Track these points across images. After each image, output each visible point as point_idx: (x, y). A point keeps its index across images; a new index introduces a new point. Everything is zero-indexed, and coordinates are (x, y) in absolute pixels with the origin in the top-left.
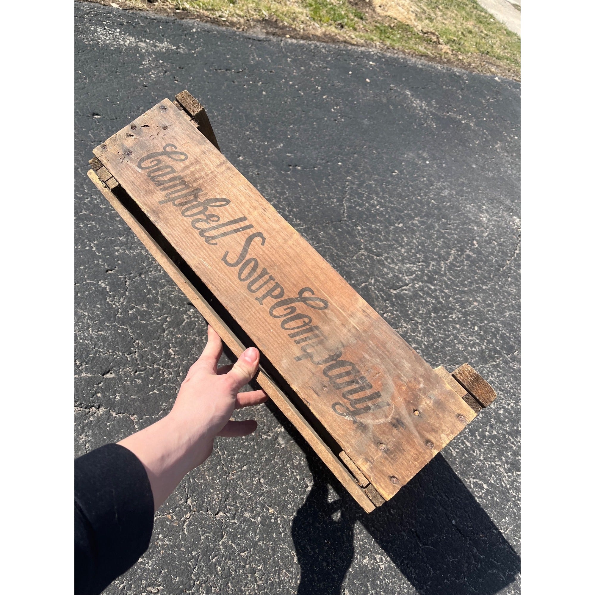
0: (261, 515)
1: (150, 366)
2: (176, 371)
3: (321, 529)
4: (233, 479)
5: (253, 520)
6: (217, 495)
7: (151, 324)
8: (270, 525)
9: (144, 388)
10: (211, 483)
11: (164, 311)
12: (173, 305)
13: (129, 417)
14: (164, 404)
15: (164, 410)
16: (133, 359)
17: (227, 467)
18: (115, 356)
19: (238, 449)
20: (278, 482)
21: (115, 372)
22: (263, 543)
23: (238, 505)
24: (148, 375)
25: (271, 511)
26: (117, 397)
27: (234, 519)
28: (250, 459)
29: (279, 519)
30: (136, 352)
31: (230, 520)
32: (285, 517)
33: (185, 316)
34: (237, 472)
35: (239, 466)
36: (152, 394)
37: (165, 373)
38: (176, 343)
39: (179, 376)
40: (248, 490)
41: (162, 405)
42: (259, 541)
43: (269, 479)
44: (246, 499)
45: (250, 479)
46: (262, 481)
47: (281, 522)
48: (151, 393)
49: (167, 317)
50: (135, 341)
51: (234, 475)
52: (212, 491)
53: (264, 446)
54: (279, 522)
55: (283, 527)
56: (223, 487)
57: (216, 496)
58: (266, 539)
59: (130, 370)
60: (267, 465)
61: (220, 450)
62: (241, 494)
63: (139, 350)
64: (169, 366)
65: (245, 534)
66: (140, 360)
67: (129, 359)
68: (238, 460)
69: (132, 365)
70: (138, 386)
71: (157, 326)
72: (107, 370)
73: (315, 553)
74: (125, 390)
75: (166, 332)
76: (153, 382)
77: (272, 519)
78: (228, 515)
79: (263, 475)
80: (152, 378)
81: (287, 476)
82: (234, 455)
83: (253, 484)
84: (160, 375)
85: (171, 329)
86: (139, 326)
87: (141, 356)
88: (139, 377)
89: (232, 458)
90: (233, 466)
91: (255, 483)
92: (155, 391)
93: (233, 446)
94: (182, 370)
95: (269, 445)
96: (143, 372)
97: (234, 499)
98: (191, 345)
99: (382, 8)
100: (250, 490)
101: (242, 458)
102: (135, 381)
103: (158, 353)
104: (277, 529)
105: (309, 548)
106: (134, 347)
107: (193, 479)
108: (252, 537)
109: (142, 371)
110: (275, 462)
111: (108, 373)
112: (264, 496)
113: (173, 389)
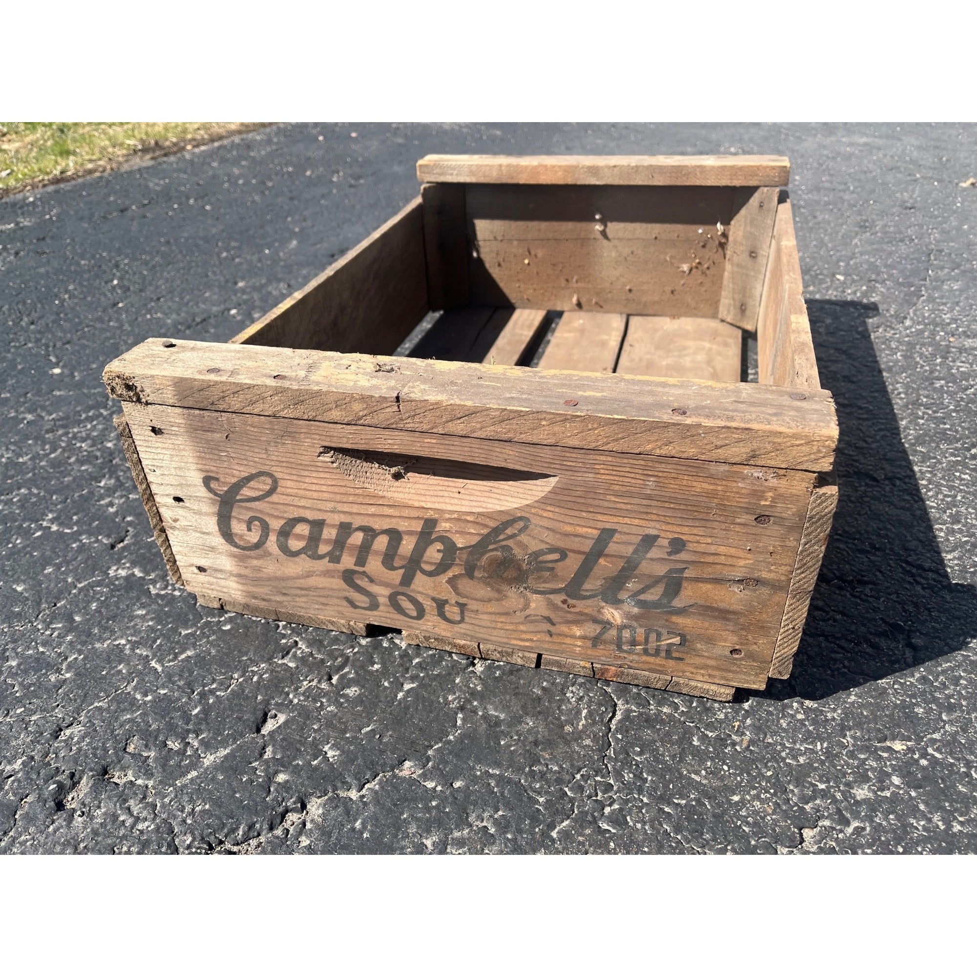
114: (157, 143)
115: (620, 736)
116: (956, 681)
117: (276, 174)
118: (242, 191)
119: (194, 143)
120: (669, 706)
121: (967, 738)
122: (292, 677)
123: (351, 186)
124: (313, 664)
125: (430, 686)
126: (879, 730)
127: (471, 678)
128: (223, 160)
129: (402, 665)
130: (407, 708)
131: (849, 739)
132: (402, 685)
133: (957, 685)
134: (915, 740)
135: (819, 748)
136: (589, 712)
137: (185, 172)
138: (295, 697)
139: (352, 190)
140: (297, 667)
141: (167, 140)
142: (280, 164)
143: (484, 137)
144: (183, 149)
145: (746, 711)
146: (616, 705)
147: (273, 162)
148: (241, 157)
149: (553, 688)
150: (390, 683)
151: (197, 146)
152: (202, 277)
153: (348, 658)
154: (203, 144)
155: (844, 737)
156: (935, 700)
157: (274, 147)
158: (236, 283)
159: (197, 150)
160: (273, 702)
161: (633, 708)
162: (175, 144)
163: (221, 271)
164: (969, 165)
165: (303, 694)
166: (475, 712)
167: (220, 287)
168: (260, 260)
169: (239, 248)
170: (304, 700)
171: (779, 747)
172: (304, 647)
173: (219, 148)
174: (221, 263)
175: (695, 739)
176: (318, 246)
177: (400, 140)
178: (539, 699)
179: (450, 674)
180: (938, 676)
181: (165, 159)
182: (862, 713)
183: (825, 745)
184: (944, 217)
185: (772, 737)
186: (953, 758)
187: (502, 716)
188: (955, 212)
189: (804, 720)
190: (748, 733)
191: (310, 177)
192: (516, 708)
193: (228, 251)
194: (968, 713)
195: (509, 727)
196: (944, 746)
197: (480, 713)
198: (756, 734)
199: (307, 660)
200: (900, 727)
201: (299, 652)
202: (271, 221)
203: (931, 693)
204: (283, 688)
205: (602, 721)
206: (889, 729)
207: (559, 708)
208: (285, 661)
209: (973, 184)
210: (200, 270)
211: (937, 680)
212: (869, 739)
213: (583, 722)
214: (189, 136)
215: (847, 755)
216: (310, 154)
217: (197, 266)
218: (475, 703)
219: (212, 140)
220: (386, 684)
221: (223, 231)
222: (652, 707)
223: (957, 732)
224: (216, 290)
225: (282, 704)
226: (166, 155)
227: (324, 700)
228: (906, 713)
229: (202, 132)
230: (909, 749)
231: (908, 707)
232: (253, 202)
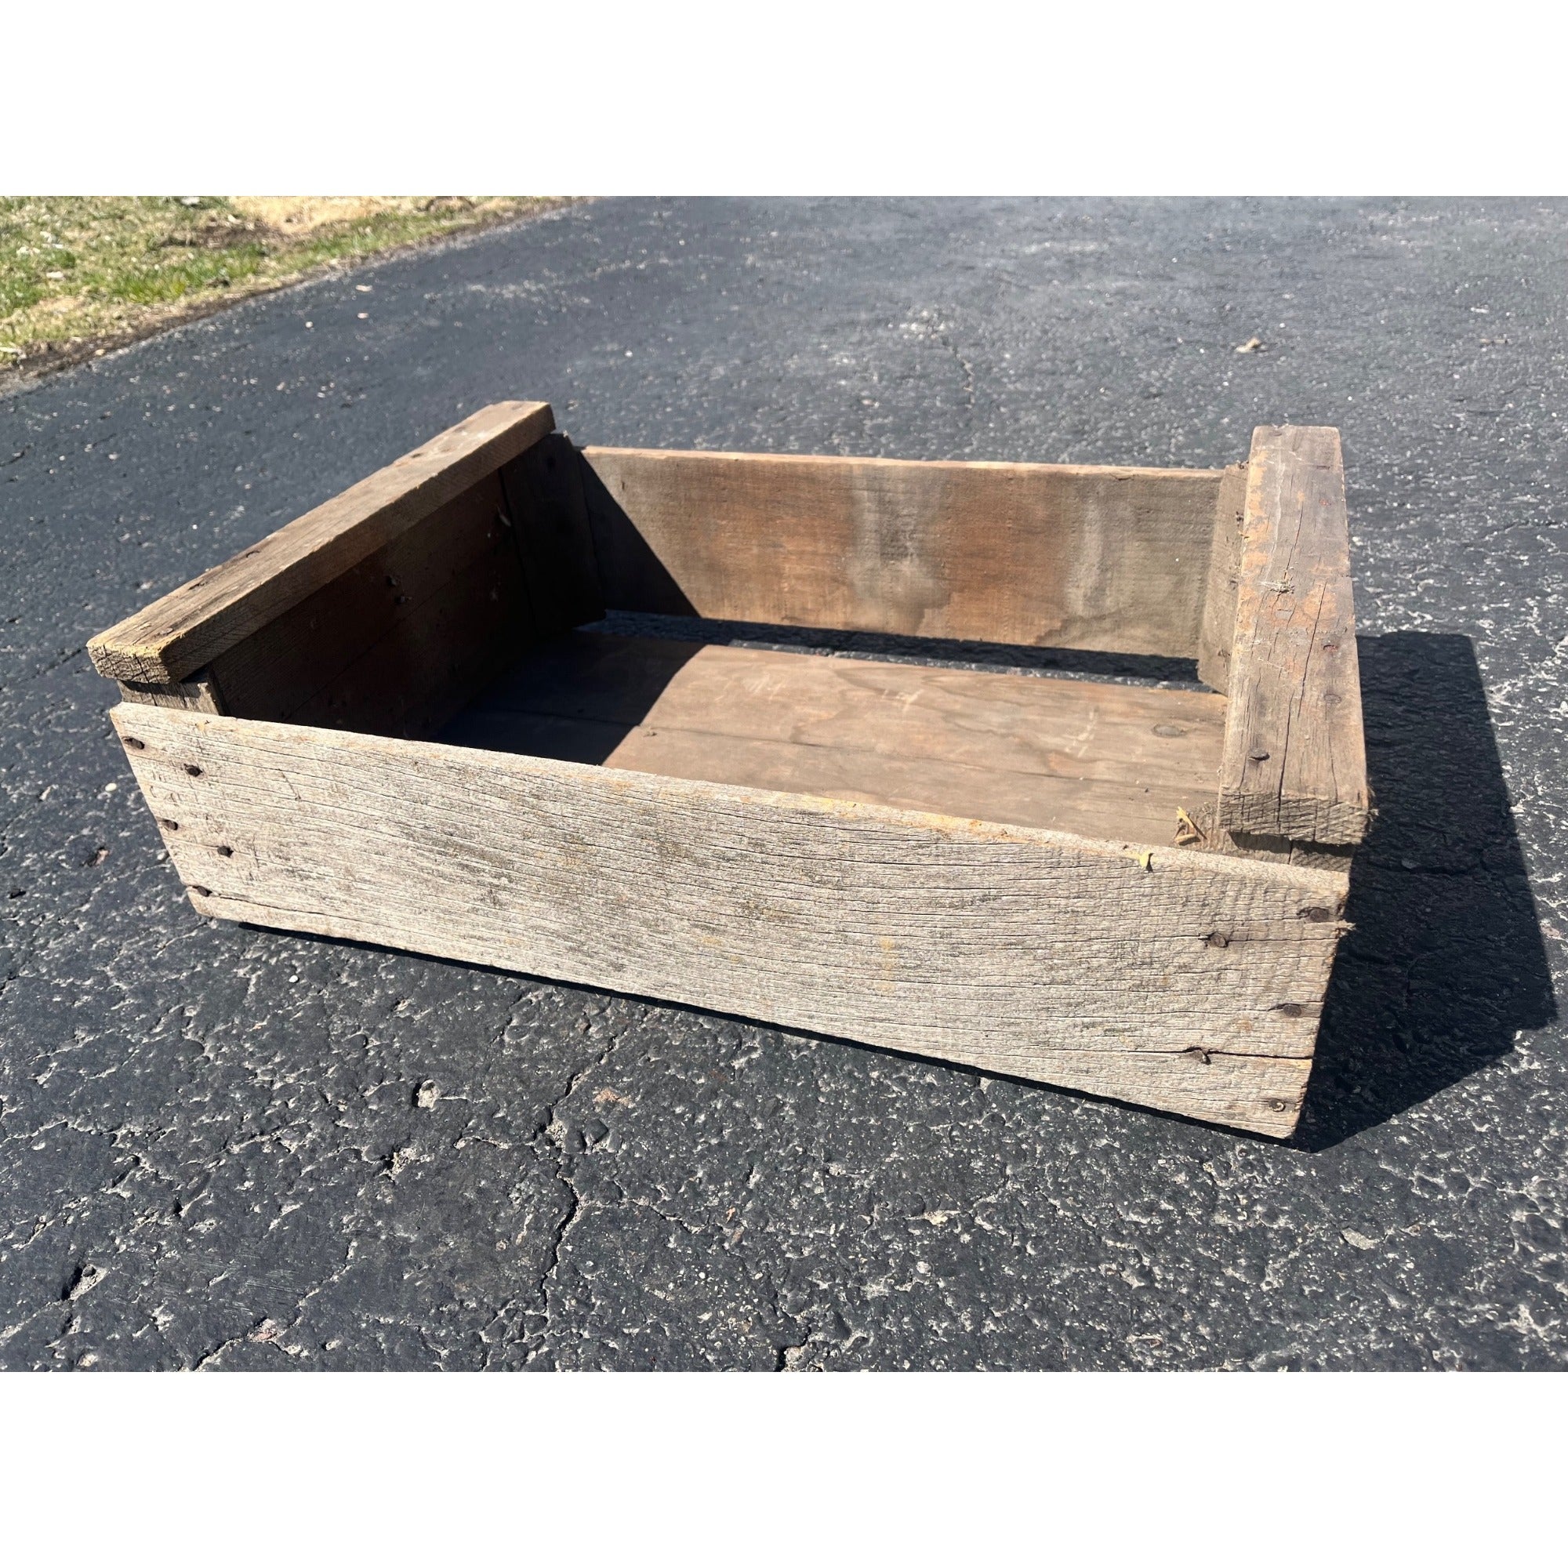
0: (918, 1253)
1: (219, 1159)
2: (321, 1110)
3: (1117, 1145)
4: (746, 1234)
5: (908, 1287)
6: (735, 1312)
7: (140, 1060)
8: (968, 1257)
9: (240, 1229)
10: (685, 1298)
11: (160, 1002)
12: (179, 971)
13: (246, 1342)
14: (345, 1220)
15: (358, 1234)
16: (142, 1187)
17: (697, 1218)
18: (70, 1220)
19: (689, 1151)
20: (884, 1132)
21: (101, 1259)
22: (997, 1320)
23: (824, 1286)
24: (226, 1189)
25: (937, 1218)
26: (161, 1319)
27: (847, 1333)
28: (747, 1146)
29: (979, 1220)
30: (137, 1160)
31: (836, 1346)
32: (992, 1199)
33: (241, 972)
34: (741, 1208)
35: (730, 1189)
36: (279, 1227)
37: (285, 1143)
38: (263, 1047)
39: (340, 1115)
40: (817, 1223)
41: (340, 1226)
42: (979, 1324)
43: (852, 1148)
44: (832, 1252)
45: (798, 1191)
46: (835, 1169)
47: (992, 1223)
48: (274, 1223)
49: (182, 1010)
50: (115, 1137)
51: (739, 1224)
52: (706, 1317)
53: (760, 1082)
54: (987, 1226)
55: (1012, 1230)
56: (731, 1279)
57: (732, 1321)
58: (992, 1302)
59: (153, 1219)
60: (813, 1121)
61: (636, 1194)
62: (806, 1252)
63: (144, 1147)
64: (284, 1119)
65: (920, 1340)
66: (168, 1169)
67: (126, 1194)
68: (711, 1178)
69: (150, 1201)
70: (214, 1238)
71: (161, 1052)
72: (70, 1272)
73: (1164, 1214)
74: (173, 1281)
75: (208, 1046)
76: (257, 1193)
77: (958, 1236)
78: (819, 1337)
79: (827, 1152)
80: (247, 1184)
81: (895, 1100)
82: (692, 1173)
83: (819, 1199)
84: (271, 1159)
85: (220, 1027)
86: (101, 1091)
87: (167, 1158)
88: (199, 1214)
89: (692, 1186)
90: (716, 1202)
91: (818, 1191)
92: (286, 1210)
93: (670, 1152)
94: (337, 1095)
95: (773, 1070)
96: (205, 1193)
97: (795, 1283)
98: (315, 1020)
99: (295, 220)
100: (823, 1219)
101: (723, 1161)
102: (195, 1234)
103: (220, 1109)
104: (999, 1249)
105: (1135, 1218)
106: (120, 1152)
107: (616, 1334)
108: (947, 1333)
109: (197, 1191)
110: (827, 1096)
111: (76, 1280)
112: (879, 1201)
113: (345, 1161)
114: (50, 348)
115: (569, 1248)
116: (1036, 1117)
117: (230, 393)
118: (171, 424)
119: (109, 344)
120: (647, 1196)
121: (1032, 1199)
122: (123, 1213)
123: (346, 405)
124: (156, 1189)
125: (320, 1204)
126: (916, 1198)
127: (379, 1186)
128: (149, 372)
129: (285, 1179)
130: (281, 1242)
131: (875, 1215)
132: (280, 1207)
133: (1035, 1123)
134: (962, 1208)
135: (832, 1232)
136: (535, 1217)
137: (86, 398)
138: (122, 1241)
139: (346, 412)
140: (132, 1197)
141: (66, 342)
142: (237, 374)
143: (564, 310)
144: (91, 354)
145: (750, 1192)
146: (576, 1202)
147: (227, 372)
148: (178, 365)
149: (493, 1189)
150: (263, 1207)
151: (113, 349)
152: (85, 579)
153: (209, 1175)
154: (124, 345)
155: (869, 1212)
156: (1001, 1146)
157: (233, 344)
158: (138, 585)
159: (111, 356)
160: (90, 1252)
161: (599, 1204)
162: (78, 348)
163: (117, 566)
164: (1260, 314)
165: (135, 1237)
166: (376, 1237)
167: (110, 593)
168: (181, 544)
169: (150, 524)
170: (135, 1246)
171: (781, 1237)
172: (147, 1166)
173: (146, 350)
174: (118, 551)
175: (672, 1239)
176: (278, 513)
177: (433, 322)
178: (470, 1206)
179: (351, 1184)
180: (1013, 1113)
181: (59, 375)
182: (900, 1176)
183: (842, 1227)
184: (1199, 407)
185: (775, 1224)
186: (1007, 1228)
187: (413, 1238)
188: (1216, 396)
189: (822, 1195)
190: (745, 1223)
191: (283, 392)
192: (436, 1224)
193: (132, 530)
194: (1041, 1162)
195: (420, 1252)
196: (998, 1212)
197: (383, 1237)
198: (756, 1224)
199: (149, 1185)
200: (945, 1191)
201: (138, 1174)
202: (209, 474)
203: (998, 1138)
204: (108, 1230)
205: (551, 1227)
206: (930, 1195)
207: (495, 1217)
208: (118, 1190)
209: (1256, 347)
210: (83, 566)
211: (1010, 1118)
212: (901, 1212)
213: (525, 1232)
214: (102, 333)
215: (866, 1239)
216: (288, 353)
217: (81, 559)
218: (379, 1223)
219: (138, 338)
220: (257, 1209)
221: (130, 495)
222: (625, 1200)
223: (1020, 1191)
224: (105, 598)
225: (103, 1254)
226: (61, 368)
227: (163, 1243)
228: (958, 1170)
229: (124, 324)
230: (950, 1220)
231: (962, 1162)
232: (187, 441)
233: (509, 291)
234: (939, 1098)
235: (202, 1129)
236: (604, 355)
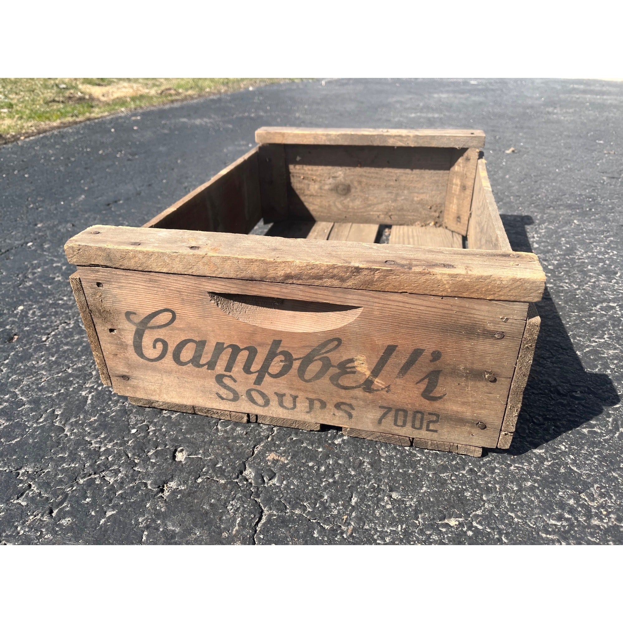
0: (446, 541)
1: (72, 486)
2: (126, 461)
3: (536, 485)
4: (354, 530)
7: (32, 435)
9: (84, 524)
11: (42, 407)
12: (52, 392)
14: (140, 520)
15: (147, 527)
16: (33, 500)
17: (327, 521)
19: (319, 485)
20: (418, 477)
24: (76, 501)
25: (453, 522)
28: (348, 483)
29: (474, 524)
30: (30, 486)
32: (479, 512)
33: (84, 393)
34: (350, 515)
35: (343, 505)
36: (105, 522)
37: (107, 478)
38: (95, 429)
39: (136, 465)
40: (391, 525)
41: (137, 523)
43: (403, 485)
44: (401, 540)
45: (378, 507)
46: (395, 495)
47: (482, 525)
48: (102, 521)
49: (54, 411)
50: (19, 474)
51: (349, 524)
53: (350, 451)
54: (480, 527)
55: (493, 529)
59: (38, 517)
60: (380, 471)
61: (293, 507)
62: (388, 540)
63: (33, 479)
64: (106, 466)
66: (46, 491)
67: (24, 504)
68: (333, 499)
69: (37, 508)
70: (70, 528)
71: (43, 431)
73: (567, 520)
75: (67, 429)
76: (93, 505)
77: (465, 532)
79: (390, 487)
80: (88, 500)
81: (420, 460)
82: (322, 497)
83: (389, 511)
84: (100, 487)
85: (73, 420)
86: (12, 450)
87: (45, 485)
88: (63, 515)
89: (322, 503)
90: (336, 512)
91: (389, 507)
92: (109, 514)
93: (308, 486)
94: (134, 454)
95: (356, 445)
96: (65, 504)
98: (122, 416)
99: (106, 95)
100: (394, 522)
101: (337, 491)
102: (60, 526)
103: (73, 461)
104: (487, 538)
105: (554, 522)
106: (21, 481)
109: (61, 503)
110: (385, 458)
112: (421, 513)
113: (139, 488)
233: (198, 122)
234: (442, 460)
235: (64, 470)
236: (240, 145)
